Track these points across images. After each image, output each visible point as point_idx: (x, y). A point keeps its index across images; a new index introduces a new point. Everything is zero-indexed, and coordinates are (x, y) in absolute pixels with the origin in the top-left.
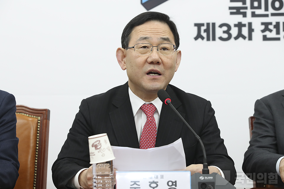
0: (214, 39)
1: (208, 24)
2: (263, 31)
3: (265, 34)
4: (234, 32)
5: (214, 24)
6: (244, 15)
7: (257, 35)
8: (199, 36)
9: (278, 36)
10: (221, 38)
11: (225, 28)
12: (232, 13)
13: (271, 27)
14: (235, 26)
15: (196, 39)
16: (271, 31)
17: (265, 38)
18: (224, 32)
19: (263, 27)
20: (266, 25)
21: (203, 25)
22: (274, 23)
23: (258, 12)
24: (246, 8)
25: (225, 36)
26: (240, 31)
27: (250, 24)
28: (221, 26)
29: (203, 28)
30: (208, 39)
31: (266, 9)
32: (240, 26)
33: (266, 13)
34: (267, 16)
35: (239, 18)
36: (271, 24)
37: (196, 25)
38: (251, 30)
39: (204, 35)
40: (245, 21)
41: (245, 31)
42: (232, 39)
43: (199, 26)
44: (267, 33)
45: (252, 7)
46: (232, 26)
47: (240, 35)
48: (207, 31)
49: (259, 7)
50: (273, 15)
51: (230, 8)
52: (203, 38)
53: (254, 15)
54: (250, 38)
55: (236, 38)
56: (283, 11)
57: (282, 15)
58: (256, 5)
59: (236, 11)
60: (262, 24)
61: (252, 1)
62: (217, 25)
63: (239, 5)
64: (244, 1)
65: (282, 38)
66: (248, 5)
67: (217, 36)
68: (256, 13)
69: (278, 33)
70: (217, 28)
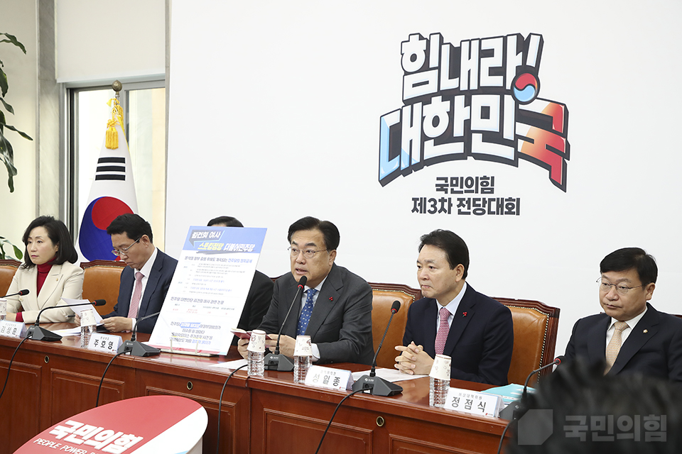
0: (425, 212)
1: (421, 198)
2: (458, 206)
3: (460, 208)
4: (439, 206)
5: (425, 199)
6: (446, 193)
7: (454, 209)
8: (415, 209)
9: (469, 211)
10: (429, 211)
11: (432, 203)
12: (437, 190)
13: (464, 202)
14: (440, 200)
15: (413, 211)
16: (464, 206)
17: (460, 212)
18: (432, 206)
19: (458, 202)
20: (461, 200)
21: (418, 199)
22: (467, 199)
23: (456, 189)
24: (447, 185)
25: (432, 209)
26: (443, 205)
27: (450, 199)
28: (429, 201)
29: (418, 202)
30: (421, 212)
31: (462, 187)
32: (443, 200)
33: (461, 190)
34: (461, 192)
35: (442, 194)
36: (464, 199)
37: (413, 199)
38: (450, 205)
39: (419, 208)
40: (446, 197)
41: (446, 206)
42: (437, 212)
43: (415, 200)
44: (461, 208)
45: (452, 185)
46: (437, 201)
47: (442, 209)
48: (420, 204)
49: (456, 185)
50: (466, 192)
51: (437, 185)
52: (417, 211)
53: (453, 192)
54: (449, 213)
55: (440, 212)
56: (473, 188)
57: (472, 191)
58: (454, 182)
59: (441, 188)
60: (458, 199)
61: (452, 179)
62: (427, 200)
63: (443, 182)
64: (446, 179)
65: (472, 213)
66: (449, 183)
67: (427, 209)
68: (455, 190)
69: (469, 208)
70: (427, 202)
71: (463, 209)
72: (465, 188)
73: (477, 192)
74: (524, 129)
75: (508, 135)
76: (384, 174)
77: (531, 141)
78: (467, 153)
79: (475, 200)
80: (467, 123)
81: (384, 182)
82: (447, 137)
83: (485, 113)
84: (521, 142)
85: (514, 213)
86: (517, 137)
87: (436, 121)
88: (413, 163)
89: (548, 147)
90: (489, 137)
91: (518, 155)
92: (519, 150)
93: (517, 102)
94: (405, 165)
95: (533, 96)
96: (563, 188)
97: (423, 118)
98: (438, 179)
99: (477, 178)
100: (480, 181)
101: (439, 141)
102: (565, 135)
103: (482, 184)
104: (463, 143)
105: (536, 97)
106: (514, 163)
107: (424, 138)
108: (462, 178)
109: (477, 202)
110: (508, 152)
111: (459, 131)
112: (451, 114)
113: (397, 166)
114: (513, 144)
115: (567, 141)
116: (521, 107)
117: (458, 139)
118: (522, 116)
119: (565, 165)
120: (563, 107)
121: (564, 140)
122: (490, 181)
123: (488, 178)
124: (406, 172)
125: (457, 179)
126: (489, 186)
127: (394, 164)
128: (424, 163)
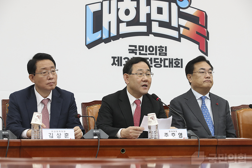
0: (121, 65)
1: (118, 57)
5: (121, 57)
6: (136, 54)
8: (114, 64)
11: (126, 60)
12: (130, 52)
15: (112, 65)
21: (116, 57)
22: (150, 59)
23: (142, 52)
24: (137, 50)
29: (116, 59)
30: (119, 65)
31: (146, 51)
33: (146, 53)
35: (133, 55)
36: (148, 58)
37: (112, 57)
39: (117, 63)
43: (114, 58)
45: (140, 50)
48: (118, 61)
49: (143, 50)
50: (149, 54)
51: (129, 50)
52: (116, 65)
53: (140, 54)
56: (154, 52)
57: (153, 54)
58: (141, 48)
59: (132, 51)
61: (140, 46)
62: (123, 58)
63: (133, 48)
64: (135, 46)
65: (153, 66)
66: (138, 48)
67: (123, 63)
69: (151, 63)
70: (123, 60)
72: (148, 52)
73: (156, 54)
74: (183, 22)
75: (174, 24)
76: (89, 41)
77: (188, 29)
78: (149, 32)
79: (155, 59)
80: (149, 15)
81: (90, 46)
82: (135, 22)
83: (160, 11)
84: (182, 29)
85: (179, 67)
86: (180, 26)
87: (127, 12)
88: (112, 35)
89: (197, 33)
90: (162, 24)
91: (180, 36)
92: (181, 33)
93: (179, 8)
94: (105, 36)
95: (188, 5)
96: (206, 54)
97: (118, 10)
98: (130, 46)
99: (156, 47)
100: (158, 49)
101: (129, 24)
103: (159, 50)
104: (146, 26)
105: (189, 6)
106: (179, 40)
107: (119, 21)
108: (146, 46)
109: (156, 60)
110: (175, 34)
111: (143, 19)
112: (138, 9)
113: (99, 36)
114: (177, 29)
115: (207, 31)
116: (181, 10)
117: (143, 24)
118: (181, 15)
119: (207, 43)
120: (204, 13)
121: (206, 30)
122: (164, 49)
123: (163, 47)
125: (143, 47)
126: (164, 52)
127: (98, 36)
128: (119, 36)
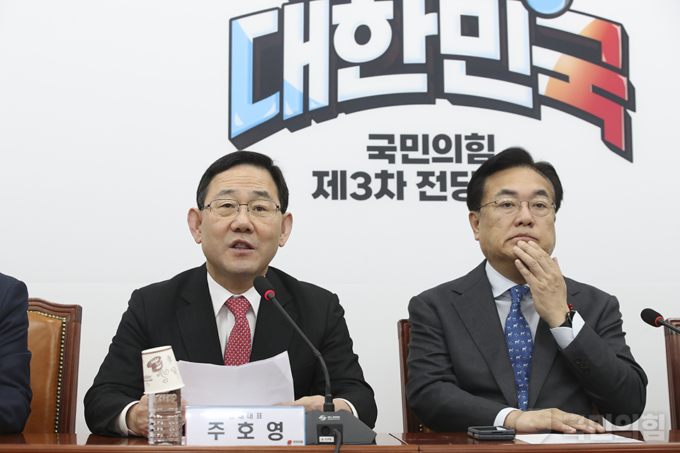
0: (344, 197)
1: (335, 173)
2: (420, 186)
3: (422, 189)
4: (376, 185)
5: (344, 173)
6: (392, 160)
7: (411, 191)
8: (320, 192)
9: (443, 194)
10: (354, 196)
11: (361, 180)
12: (371, 157)
13: (432, 179)
14: (377, 176)
15: (315, 195)
16: (432, 185)
17: (423, 197)
18: (360, 186)
19: (420, 179)
20: (425, 176)
21: (326, 174)
22: (437, 174)
23: (412, 155)
24: (394, 149)
25: (362, 192)
26: (384, 185)
27: (400, 174)
28: (355, 176)
29: (326, 179)
30: (335, 197)
31: (426, 151)
32: (384, 176)
33: (425, 157)
34: (426, 161)
35: (383, 165)
36: (432, 174)
37: (315, 174)
38: (401, 184)
39: (329, 190)
40: (392, 169)
41: (392, 185)
42: (373, 197)
43: (320, 175)
44: (427, 189)
45: (404, 147)
46: (373, 177)
47: (384, 191)
48: (333, 183)
49: (414, 148)
50: (435, 160)
51: (369, 148)
52: (326, 195)
53: (406, 160)
54: (401, 197)
55: (378, 196)
56: (452, 154)
57: (449, 160)
58: (409, 143)
59: (379, 153)
60: (419, 174)
61: (404, 138)
62: (349, 175)
63: (384, 143)
64: (390, 138)
65: (450, 197)
66: (397, 143)
67: (349, 191)
68: (410, 157)
69: (443, 188)
70: (349, 181)
71: (429, 191)
72: (433, 153)
73: (459, 160)
74: (548, 58)
75: (518, 64)
76: (240, 126)
77: (565, 78)
79: (455, 175)
80: (433, 43)
81: (243, 141)
83: (470, 26)
84: (543, 80)
86: (536, 70)
87: (363, 35)
88: (312, 106)
89: (596, 90)
90: (477, 67)
91: (539, 100)
92: (542, 91)
93: (533, 14)
94: (292, 109)
95: (562, 6)
96: (627, 154)
97: (333, 28)
98: (372, 137)
99: (458, 137)
100: (464, 143)
101: (369, 69)
102: (625, 71)
103: (469, 147)
104: (425, 75)
105: (567, 8)
106: (534, 113)
107: (336, 63)
108: (425, 137)
109: (460, 179)
112: (397, 24)
113: (273, 111)
116: (540, 21)
117: (414, 69)
118: (540, 37)
119: (628, 120)
120: (619, 28)
121: (624, 79)
122: (485, 143)
123: (482, 138)
124: (296, 124)
125: (414, 138)
126: (485, 151)
128: (335, 108)
